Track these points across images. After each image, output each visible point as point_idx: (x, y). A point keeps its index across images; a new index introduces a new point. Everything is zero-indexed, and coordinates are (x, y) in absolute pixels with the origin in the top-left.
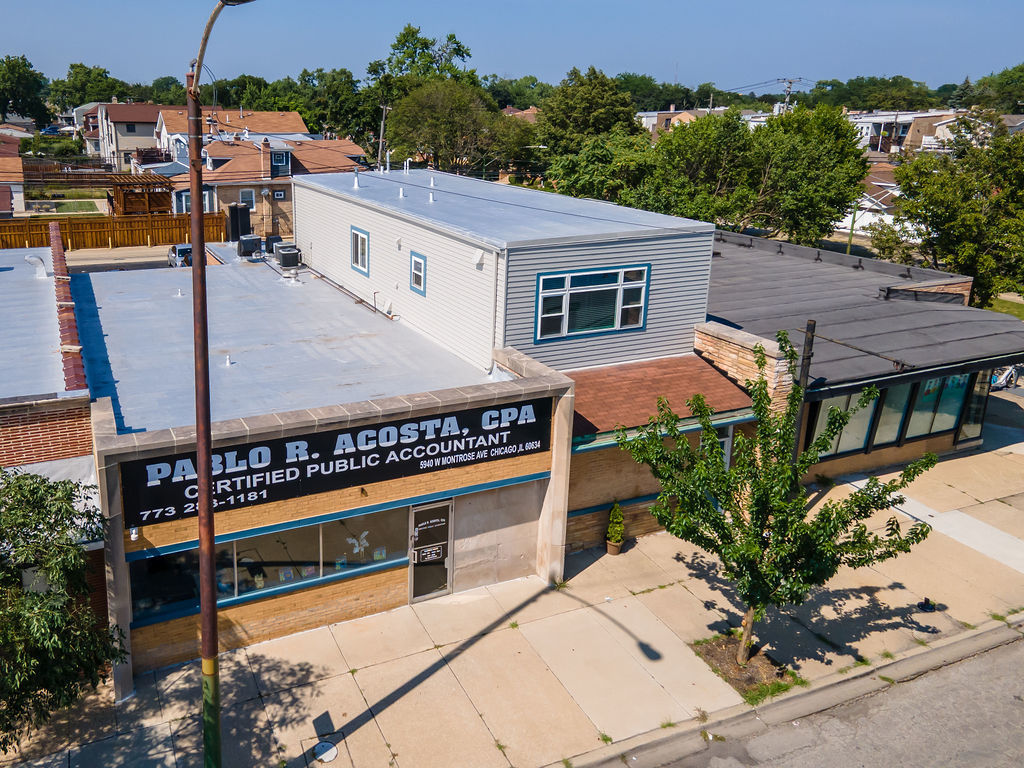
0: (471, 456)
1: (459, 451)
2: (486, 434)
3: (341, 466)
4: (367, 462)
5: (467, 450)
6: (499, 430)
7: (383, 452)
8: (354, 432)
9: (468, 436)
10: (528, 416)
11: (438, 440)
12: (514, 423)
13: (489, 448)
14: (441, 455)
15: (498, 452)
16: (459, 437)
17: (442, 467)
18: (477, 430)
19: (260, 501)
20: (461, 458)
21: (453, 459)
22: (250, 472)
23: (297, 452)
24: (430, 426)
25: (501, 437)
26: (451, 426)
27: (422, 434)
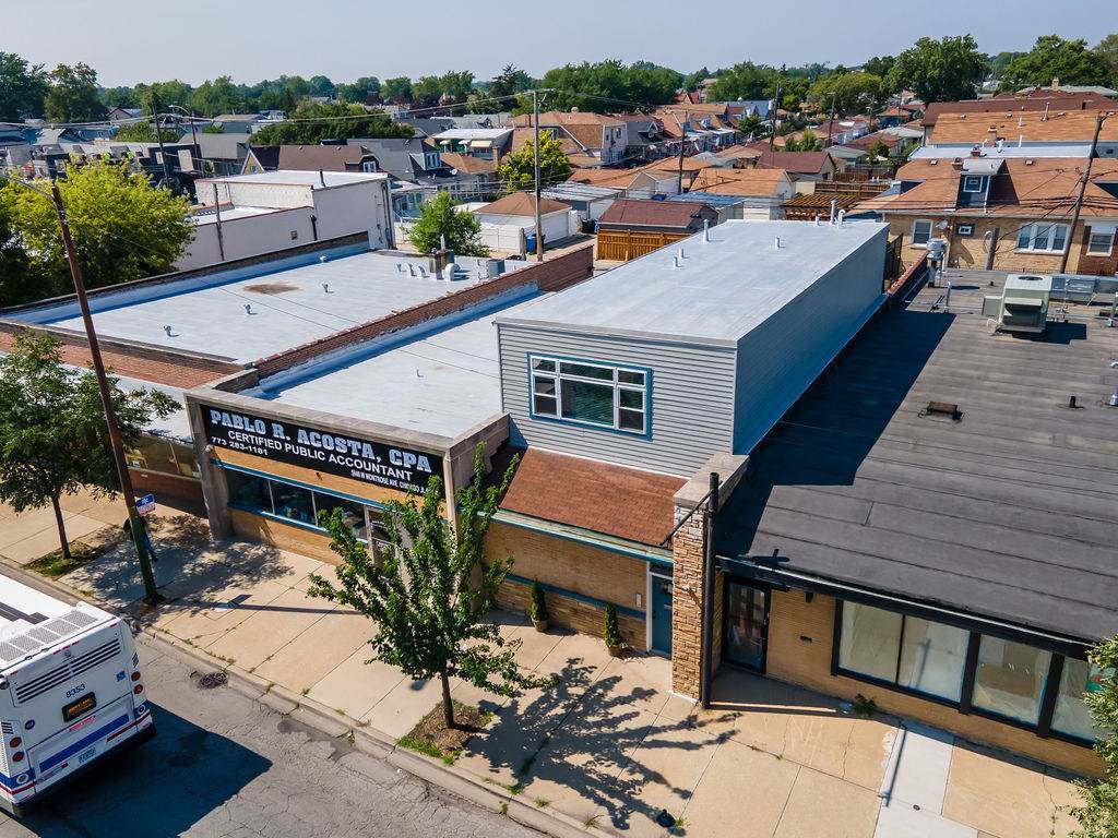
0: (385, 481)
1: (375, 473)
2: (395, 467)
3: (304, 452)
4: (317, 455)
5: (381, 475)
6: (401, 468)
7: (328, 453)
8: (309, 431)
9: (380, 463)
10: (424, 465)
11: (360, 457)
12: (414, 467)
13: (399, 480)
14: (363, 470)
15: (406, 486)
16: (375, 462)
17: (365, 480)
18: (386, 462)
19: (263, 456)
20: (379, 479)
21: (373, 478)
22: (256, 434)
23: (278, 431)
24: (355, 445)
25: (405, 475)
26: (368, 451)
27: (350, 449)
